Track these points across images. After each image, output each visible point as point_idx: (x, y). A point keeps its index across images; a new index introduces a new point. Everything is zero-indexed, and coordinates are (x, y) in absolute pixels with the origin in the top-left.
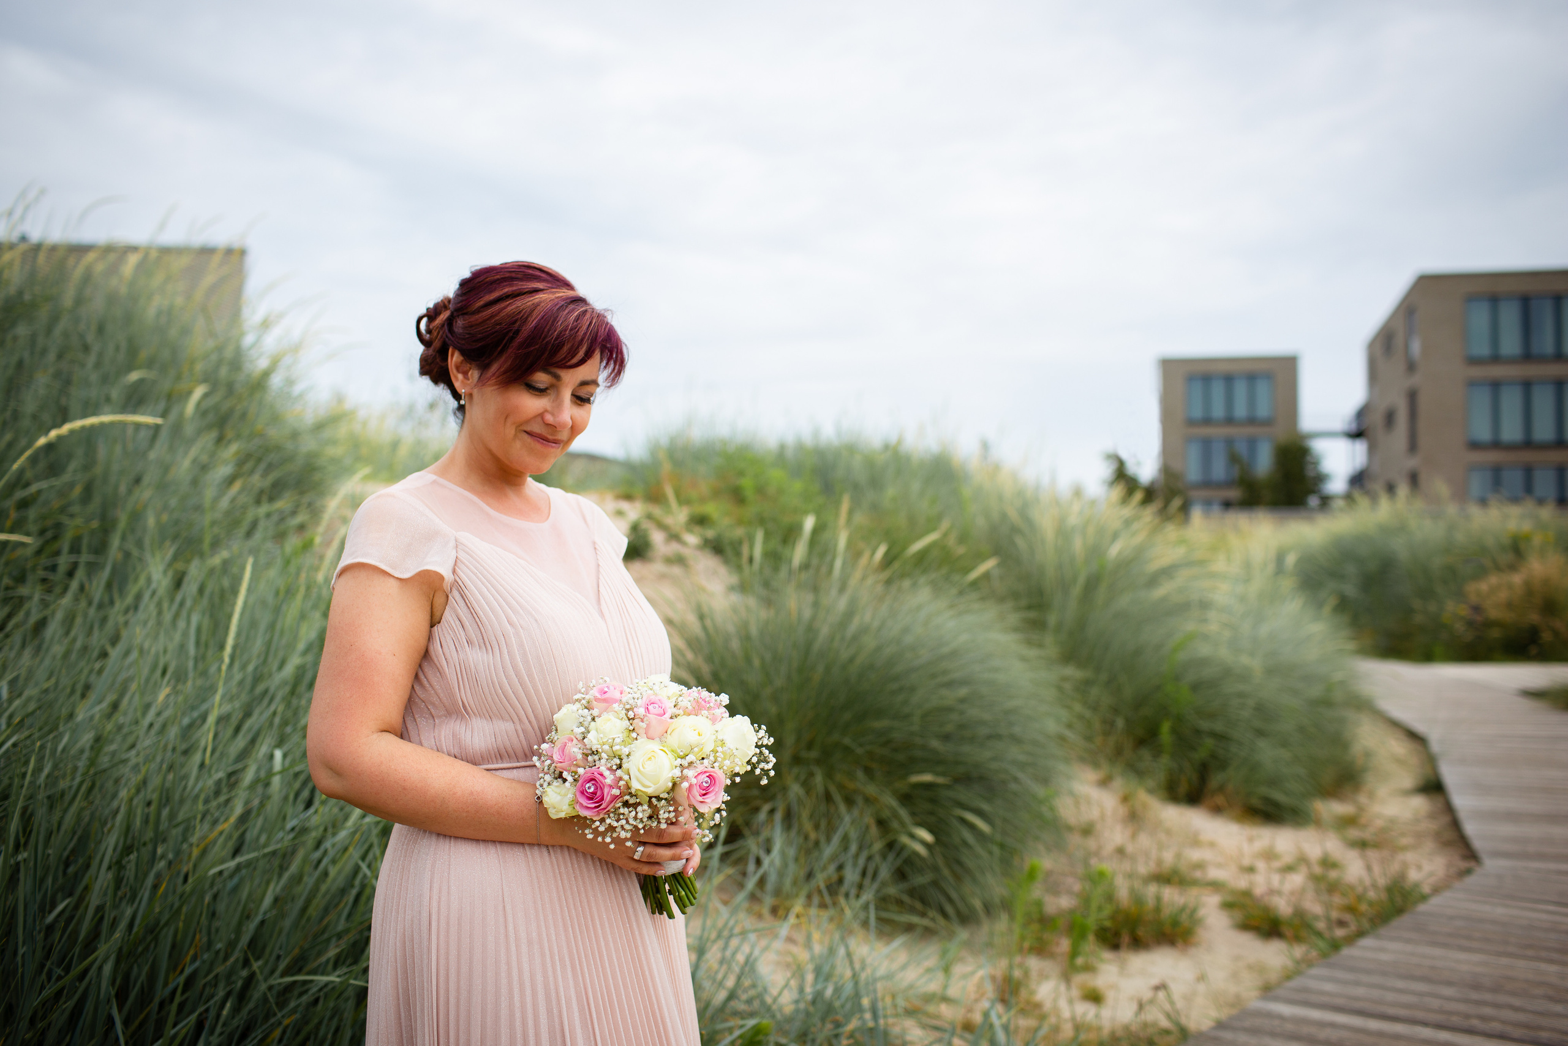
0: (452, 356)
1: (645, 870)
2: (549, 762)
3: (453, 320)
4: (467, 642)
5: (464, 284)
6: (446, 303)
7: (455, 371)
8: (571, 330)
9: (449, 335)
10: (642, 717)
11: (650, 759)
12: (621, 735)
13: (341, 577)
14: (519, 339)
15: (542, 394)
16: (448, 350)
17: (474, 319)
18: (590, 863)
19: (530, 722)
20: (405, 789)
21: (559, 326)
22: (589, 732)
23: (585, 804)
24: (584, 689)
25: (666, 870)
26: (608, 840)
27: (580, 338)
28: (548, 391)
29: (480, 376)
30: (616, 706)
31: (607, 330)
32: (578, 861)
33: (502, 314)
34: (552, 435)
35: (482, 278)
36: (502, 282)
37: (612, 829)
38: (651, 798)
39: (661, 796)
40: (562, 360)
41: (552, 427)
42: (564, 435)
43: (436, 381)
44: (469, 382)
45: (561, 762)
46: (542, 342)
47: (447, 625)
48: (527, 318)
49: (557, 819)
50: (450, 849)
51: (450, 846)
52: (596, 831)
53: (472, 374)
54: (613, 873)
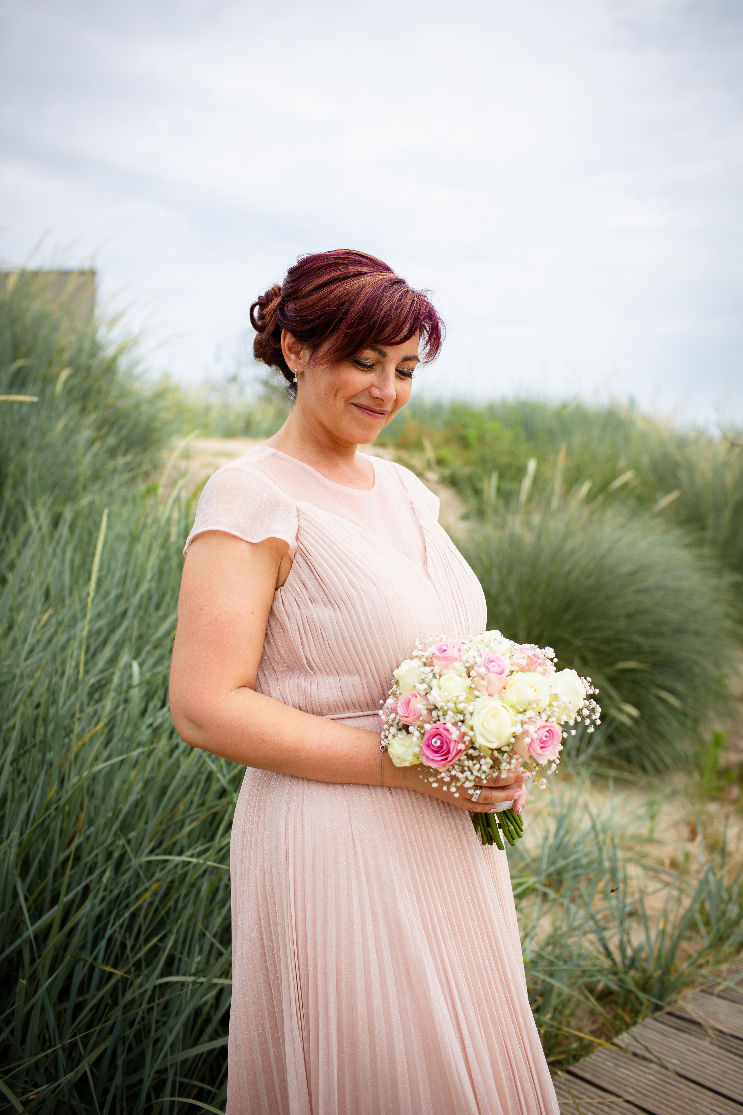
0: (285, 338)
1: (479, 809)
2: (393, 715)
3: (284, 305)
4: (310, 600)
5: (292, 272)
6: (277, 290)
7: (287, 352)
8: (396, 309)
9: (281, 318)
10: (483, 676)
11: (494, 716)
12: (464, 693)
13: (194, 543)
14: (349, 318)
15: (369, 369)
16: (281, 332)
17: (303, 302)
18: (428, 802)
19: (372, 675)
20: (264, 741)
21: (385, 305)
22: (431, 689)
23: (431, 757)
24: (421, 646)
25: (498, 808)
26: (453, 789)
27: (404, 316)
28: (374, 367)
29: (312, 355)
30: (457, 664)
31: (428, 308)
32: (417, 800)
33: (331, 296)
34: (379, 406)
35: (309, 265)
36: (329, 268)
37: (454, 778)
38: (492, 750)
39: (503, 749)
40: (387, 337)
41: (380, 400)
42: (388, 407)
43: (269, 363)
44: (301, 361)
45: (406, 717)
46: (369, 321)
47: (289, 588)
48: (354, 299)
49: (399, 767)
50: (303, 792)
51: (304, 789)
52: (441, 781)
53: (303, 354)
54: (449, 810)
